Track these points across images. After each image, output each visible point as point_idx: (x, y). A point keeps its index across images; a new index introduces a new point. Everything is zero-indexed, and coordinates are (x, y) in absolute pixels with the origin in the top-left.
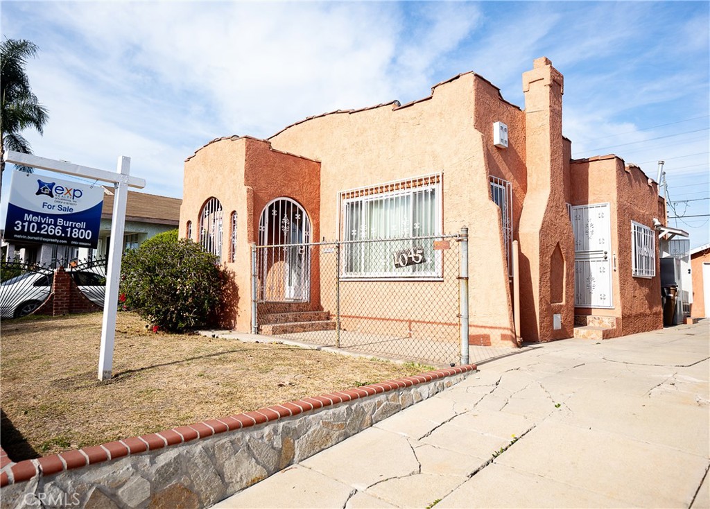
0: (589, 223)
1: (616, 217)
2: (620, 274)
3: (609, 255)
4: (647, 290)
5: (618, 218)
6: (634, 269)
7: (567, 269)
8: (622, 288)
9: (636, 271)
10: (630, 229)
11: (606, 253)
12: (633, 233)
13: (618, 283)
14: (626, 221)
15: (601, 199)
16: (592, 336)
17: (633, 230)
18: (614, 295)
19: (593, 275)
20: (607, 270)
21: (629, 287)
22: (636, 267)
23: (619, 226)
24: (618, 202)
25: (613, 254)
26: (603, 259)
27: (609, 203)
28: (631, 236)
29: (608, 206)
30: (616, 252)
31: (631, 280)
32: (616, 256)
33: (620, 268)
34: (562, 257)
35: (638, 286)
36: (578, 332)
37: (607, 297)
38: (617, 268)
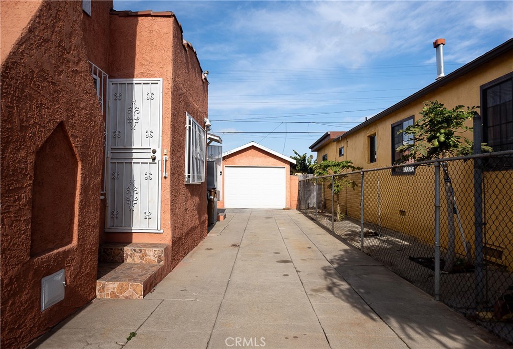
0: (134, 107)
1: (170, 100)
2: (172, 182)
3: (158, 155)
4: (197, 199)
5: (173, 103)
6: (186, 174)
7: (84, 177)
8: (173, 202)
9: (189, 177)
10: (185, 123)
11: (154, 152)
12: (188, 128)
13: (168, 196)
14: (181, 111)
15: (152, 73)
16: (126, 294)
17: (187, 125)
18: (163, 212)
19: (137, 184)
20: (155, 177)
21: (181, 199)
22: (189, 173)
23: (173, 115)
24: (174, 80)
25: (163, 154)
26: (151, 161)
27: (161, 79)
28: (185, 132)
29: (161, 83)
30: (167, 151)
31: (183, 190)
32: (168, 157)
33: (172, 174)
34: (74, 155)
35: (189, 195)
36: (103, 287)
37: (155, 215)
38: (168, 174)
